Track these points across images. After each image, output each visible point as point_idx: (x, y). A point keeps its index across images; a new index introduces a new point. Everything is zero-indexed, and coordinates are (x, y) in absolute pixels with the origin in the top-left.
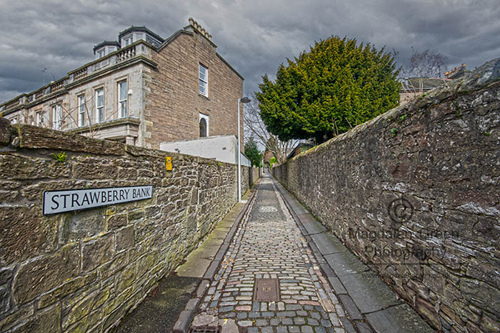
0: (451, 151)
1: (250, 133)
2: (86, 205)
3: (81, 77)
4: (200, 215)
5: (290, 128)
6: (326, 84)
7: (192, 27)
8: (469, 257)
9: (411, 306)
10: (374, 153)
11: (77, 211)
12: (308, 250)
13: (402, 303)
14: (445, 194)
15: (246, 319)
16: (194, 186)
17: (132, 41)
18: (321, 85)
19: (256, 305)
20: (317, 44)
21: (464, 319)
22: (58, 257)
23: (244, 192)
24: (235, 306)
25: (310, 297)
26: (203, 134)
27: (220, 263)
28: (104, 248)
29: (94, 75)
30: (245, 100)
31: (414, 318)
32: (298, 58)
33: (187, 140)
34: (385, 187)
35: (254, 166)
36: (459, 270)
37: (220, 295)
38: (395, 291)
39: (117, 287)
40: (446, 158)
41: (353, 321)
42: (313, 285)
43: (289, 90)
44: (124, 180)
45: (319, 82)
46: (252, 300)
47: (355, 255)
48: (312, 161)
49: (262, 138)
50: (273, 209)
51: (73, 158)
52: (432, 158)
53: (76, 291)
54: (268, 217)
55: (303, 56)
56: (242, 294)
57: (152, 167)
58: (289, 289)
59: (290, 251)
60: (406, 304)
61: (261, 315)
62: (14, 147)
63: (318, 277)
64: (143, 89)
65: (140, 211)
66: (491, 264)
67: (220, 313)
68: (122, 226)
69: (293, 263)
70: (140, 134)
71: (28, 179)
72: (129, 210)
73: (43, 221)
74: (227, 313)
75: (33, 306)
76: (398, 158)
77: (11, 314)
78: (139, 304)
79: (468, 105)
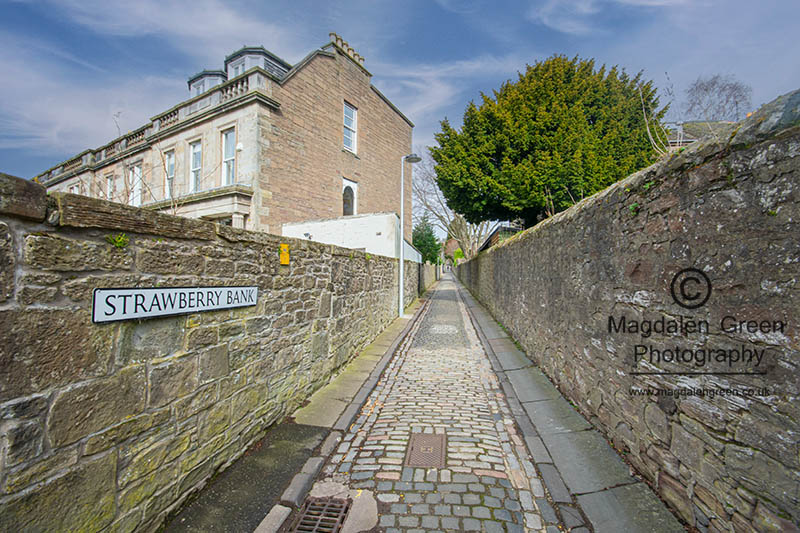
0: (718, 240)
1: (423, 211)
2: (155, 312)
3: (169, 124)
4: (333, 334)
5: (484, 203)
6: (542, 133)
7: (334, 45)
8: (741, 411)
9: (651, 487)
10: (605, 243)
11: (143, 319)
12: (499, 394)
13: (637, 481)
14: (707, 310)
15: (390, 492)
16: (324, 290)
17: (243, 69)
18: (534, 134)
19: (408, 471)
20: (529, 68)
21: (729, 509)
22: (114, 384)
23: (409, 302)
24: (376, 472)
25: (492, 464)
26: (348, 211)
27: (361, 408)
28: (182, 374)
29: (188, 122)
30: (411, 159)
31: (654, 506)
32: (499, 92)
33: (323, 221)
34: (619, 297)
35: (428, 262)
36: (724, 432)
37: (355, 453)
38: (629, 463)
39: (202, 433)
40: (711, 252)
41: (555, 505)
42: (501, 447)
43: (483, 143)
44: (215, 276)
45: (532, 130)
46: (402, 465)
47: (572, 404)
48: (515, 255)
49: (441, 218)
50: (452, 329)
51: (137, 242)
52: (689, 252)
53: (140, 434)
54: (442, 341)
55: (507, 88)
56: (388, 454)
57: (257, 258)
58: (462, 452)
59: (470, 394)
60: (643, 484)
61: (413, 487)
62: (51, 225)
63: (509, 435)
64: (259, 142)
65: (238, 324)
66: (772, 423)
67: (352, 481)
68: (210, 344)
69: (472, 412)
70: (252, 210)
71: (72, 271)
72: (220, 322)
73: (92, 331)
74: (363, 481)
75: (75, 451)
76: (640, 251)
77: (44, 460)
78: (235, 461)
79: (745, 165)
